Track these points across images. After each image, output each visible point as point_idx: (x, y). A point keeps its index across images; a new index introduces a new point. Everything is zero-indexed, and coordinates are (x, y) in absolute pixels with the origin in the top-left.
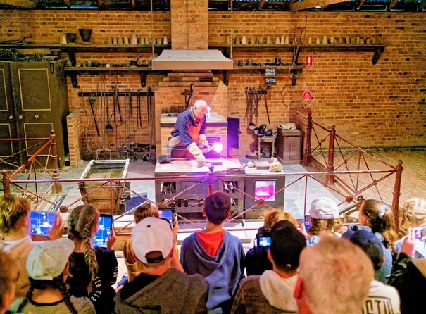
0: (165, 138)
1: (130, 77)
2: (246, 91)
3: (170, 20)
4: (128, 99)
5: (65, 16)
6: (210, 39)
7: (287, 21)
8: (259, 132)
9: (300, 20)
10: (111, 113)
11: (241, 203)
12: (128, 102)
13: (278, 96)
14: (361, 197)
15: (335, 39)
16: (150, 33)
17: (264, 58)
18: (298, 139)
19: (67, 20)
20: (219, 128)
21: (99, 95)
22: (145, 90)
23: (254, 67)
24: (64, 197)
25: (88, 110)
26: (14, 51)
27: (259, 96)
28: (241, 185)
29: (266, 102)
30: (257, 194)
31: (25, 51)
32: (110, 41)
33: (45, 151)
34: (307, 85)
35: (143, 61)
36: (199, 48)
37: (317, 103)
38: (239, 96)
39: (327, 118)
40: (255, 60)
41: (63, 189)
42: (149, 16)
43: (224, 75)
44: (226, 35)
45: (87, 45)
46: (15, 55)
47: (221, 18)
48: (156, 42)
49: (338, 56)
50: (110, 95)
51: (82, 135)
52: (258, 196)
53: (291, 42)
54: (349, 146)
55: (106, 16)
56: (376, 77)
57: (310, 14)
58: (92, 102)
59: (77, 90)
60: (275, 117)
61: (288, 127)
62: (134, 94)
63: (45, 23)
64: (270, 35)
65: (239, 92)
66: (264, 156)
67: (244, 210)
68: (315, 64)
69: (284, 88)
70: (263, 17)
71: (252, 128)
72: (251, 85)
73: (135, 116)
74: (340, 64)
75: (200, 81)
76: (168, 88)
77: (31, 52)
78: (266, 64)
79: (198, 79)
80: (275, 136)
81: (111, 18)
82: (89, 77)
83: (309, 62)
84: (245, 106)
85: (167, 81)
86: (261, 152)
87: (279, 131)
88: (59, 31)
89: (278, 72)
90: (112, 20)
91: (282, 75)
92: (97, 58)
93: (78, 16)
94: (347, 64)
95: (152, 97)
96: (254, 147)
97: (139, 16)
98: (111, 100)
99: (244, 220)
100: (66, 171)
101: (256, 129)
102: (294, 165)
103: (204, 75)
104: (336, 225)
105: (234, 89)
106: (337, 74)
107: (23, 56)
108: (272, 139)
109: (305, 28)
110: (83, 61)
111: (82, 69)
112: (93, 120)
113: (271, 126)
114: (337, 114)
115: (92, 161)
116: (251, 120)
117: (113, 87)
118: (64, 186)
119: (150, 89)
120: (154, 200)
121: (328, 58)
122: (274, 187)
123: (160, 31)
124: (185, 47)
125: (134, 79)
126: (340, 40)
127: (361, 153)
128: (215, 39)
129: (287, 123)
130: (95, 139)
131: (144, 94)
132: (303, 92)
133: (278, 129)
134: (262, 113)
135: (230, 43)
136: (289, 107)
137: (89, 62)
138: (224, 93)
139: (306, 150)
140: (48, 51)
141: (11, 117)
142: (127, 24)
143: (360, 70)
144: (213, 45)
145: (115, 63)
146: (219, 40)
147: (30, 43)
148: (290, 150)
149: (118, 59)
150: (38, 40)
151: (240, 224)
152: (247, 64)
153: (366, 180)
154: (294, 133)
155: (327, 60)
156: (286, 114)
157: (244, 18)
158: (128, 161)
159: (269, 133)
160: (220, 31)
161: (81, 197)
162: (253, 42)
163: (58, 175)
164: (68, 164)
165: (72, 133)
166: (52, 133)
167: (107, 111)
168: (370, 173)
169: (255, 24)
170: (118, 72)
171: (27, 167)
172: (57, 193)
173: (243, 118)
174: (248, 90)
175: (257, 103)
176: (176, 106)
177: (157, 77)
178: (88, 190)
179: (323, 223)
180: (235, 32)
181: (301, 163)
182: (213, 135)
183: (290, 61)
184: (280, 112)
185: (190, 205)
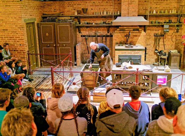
0: (117, 55)
1: (103, 29)
2: (154, 35)
3: (121, 4)
4: (101, 38)
5: (77, 3)
6: (138, 11)
7: (176, 2)
8: (160, 54)
9: (182, 2)
11: (150, 85)
12: (101, 39)
13: (170, 37)
16: (112, 9)
17: (163, 20)
18: (179, 58)
19: (77, 5)
20: (141, 51)
21: (89, 36)
22: (109, 34)
23: (158, 24)
24: (74, 78)
25: (85, 43)
26: (56, 18)
27: (160, 37)
28: (151, 77)
29: (163, 40)
30: (158, 81)
31: (61, 18)
32: (95, 13)
34: (184, 32)
35: (109, 22)
36: (133, 16)
38: (151, 37)
40: (159, 21)
42: (112, 2)
43: (144, 27)
44: (146, 10)
45: (85, 15)
46: (57, 20)
47: (144, 2)
48: (115, 14)
50: (94, 36)
51: (82, 53)
52: (158, 83)
53: (177, 12)
55: (93, 3)
58: (86, 40)
59: (81, 34)
60: (168, 47)
61: (174, 52)
62: (104, 36)
63: (69, 7)
64: (167, 9)
65: (151, 35)
66: (161, 65)
67: (152, 88)
69: (173, 34)
71: (156, 51)
72: (157, 32)
75: (133, 30)
76: (119, 34)
77: (63, 18)
78: (165, 23)
79: (132, 29)
80: (167, 56)
81: (95, 3)
82: (86, 29)
84: (153, 42)
85: (118, 31)
86: (160, 63)
87: (169, 54)
88: (74, 10)
89: (170, 26)
90: (96, 4)
91: (172, 28)
92: (89, 20)
93: (82, 3)
95: (112, 37)
96: (157, 60)
97: (107, 2)
98: (94, 39)
99: (151, 93)
100: (75, 68)
101: (158, 52)
102: (176, 69)
103: (135, 27)
105: (149, 34)
107: (60, 20)
108: (166, 57)
110: (83, 22)
111: (83, 25)
112: (86, 47)
113: (166, 51)
115: (86, 64)
116: (156, 48)
117: (95, 33)
118: (74, 74)
119: (111, 34)
122: (166, 79)
123: (117, 9)
124: (127, 15)
125: (104, 30)
128: (141, 12)
129: (174, 50)
130: (87, 55)
131: (108, 36)
132: (182, 35)
133: (169, 52)
134: (162, 45)
135: (148, 13)
136: (175, 42)
137: (86, 22)
138: (144, 36)
139: (182, 62)
140: (70, 18)
141: (54, 45)
142: (102, 6)
144: (140, 14)
145: (96, 23)
146: (142, 12)
147: (63, 15)
148: (174, 62)
149: (98, 21)
150: (66, 14)
151: (150, 95)
152: (155, 23)
154: (177, 54)
156: (173, 46)
157: (155, 2)
159: (165, 54)
160: (143, 8)
161: (81, 79)
162: (159, 12)
163: (72, 69)
164: (76, 65)
165: (78, 52)
166: (70, 52)
169: (160, 4)
170: (98, 27)
171: (60, 66)
172: (71, 77)
173: (152, 47)
174: (155, 35)
175: (159, 40)
176: (122, 41)
177: (114, 28)
178: (84, 76)
180: (150, 8)
181: (179, 69)
182: (138, 54)
183: (176, 21)
184: (170, 45)
185: (127, 85)
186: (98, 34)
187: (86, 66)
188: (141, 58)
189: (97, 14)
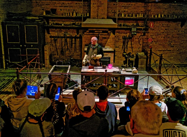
1: (72, 30)
2: (123, 38)
3: (90, 6)
4: (71, 39)
5: (45, 3)
6: (108, 14)
7: (143, 7)
8: (128, 56)
9: (148, 7)
10: (63, 45)
11: (119, 86)
12: (71, 41)
13: (137, 40)
14: (173, 86)
15: (164, 15)
16: (82, 11)
17: (131, 23)
18: (145, 60)
19: (46, 5)
20: (110, 53)
21: (58, 38)
22: (78, 36)
23: (126, 27)
24: (42, 80)
25: (53, 44)
26: (23, 18)
27: (128, 40)
28: (119, 78)
29: (131, 42)
30: (126, 83)
31: (28, 18)
32: (64, 14)
33: (35, 61)
34: (150, 36)
35: (78, 23)
36: (102, 18)
37: (155, 44)
38: (120, 40)
39: (159, 51)
40: (127, 24)
41: (42, 77)
42: (81, 4)
43: (113, 30)
44: (115, 13)
45: (54, 16)
47: (113, 5)
48: (84, 15)
49: (165, 23)
50: (63, 38)
51: (50, 55)
53: (144, 16)
54: (168, 63)
55: (63, 3)
56: (182, 33)
57: (153, 4)
58: (55, 41)
59: (49, 35)
60: (135, 49)
61: (142, 54)
62: (74, 37)
63: (36, 6)
64: (134, 13)
65: (119, 38)
66: (130, 66)
67: (120, 89)
68: (155, 26)
69: (140, 37)
70: (131, 5)
71: (125, 54)
72: (125, 35)
73: (73, 47)
74: (166, 26)
75: (103, 33)
77: (31, 18)
78: (132, 26)
79: (102, 31)
80: (135, 58)
82: (55, 29)
83: (152, 25)
84: (122, 44)
85: (88, 32)
86: (128, 65)
87: (137, 56)
88: (42, 9)
89: (137, 29)
90: (65, 5)
91: (139, 31)
92: (59, 21)
93: (50, 3)
94: (169, 26)
95: (81, 39)
96: (125, 62)
97: (76, 4)
98: (63, 40)
99: (119, 94)
100: (43, 69)
101: (126, 54)
102: (143, 71)
103: (105, 30)
104: (161, 98)
105: (117, 36)
106: (164, 31)
107: (27, 20)
108: (133, 59)
109: (151, 10)
110: (52, 22)
111: (51, 26)
112: (55, 48)
113: (133, 53)
114: (164, 49)
115: (54, 66)
116: (124, 50)
117: (64, 34)
119: (80, 36)
120: (80, 84)
121: (160, 24)
122: (134, 80)
123: (86, 10)
124: (96, 18)
125: (74, 31)
126: (167, 16)
127: (174, 67)
128: (110, 14)
129: (141, 52)
130: (56, 56)
131: (78, 38)
132: (148, 38)
134: (130, 47)
135: (116, 16)
136: (142, 45)
137: (55, 23)
138: (113, 38)
139: (149, 64)
140: (37, 18)
141: (21, 46)
142: (72, 7)
143: (175, 30)
144: (109, 17)
145: (66, 24)
148: (141, 64)
149: (67, 22)
151: (118, 96)
152: (124, 26)
153: (175, 79)
154: (144, 57)
155: (160, 25)
156: (140, 48)
157: (123, 5)
158: (70, 66)
159: (132, 56)
160: (112, 11)
161: (49, 81)
162: (127, 16)
163: (40, 71)
164: (44, 66)
165: (46, 54)
166: (38, 53)
167: (62, 45)
168: (178, 75)
169: (127, 8)
170: (66, 28)
171: (27, 67)
172: (39, 79)
173: (121, 49)
175: (127, 43)
177: (83, 30)
178: (52, 78)
179: (156, 97)
180: (119, 11)
181: (146, 70)
182: (107, 56)
183: (143, 24)
184: (137, 47)
185: (96, 86)
186: (68, 35)
187: (54, 68)
188: (110, 60)
189: (66, 15)
